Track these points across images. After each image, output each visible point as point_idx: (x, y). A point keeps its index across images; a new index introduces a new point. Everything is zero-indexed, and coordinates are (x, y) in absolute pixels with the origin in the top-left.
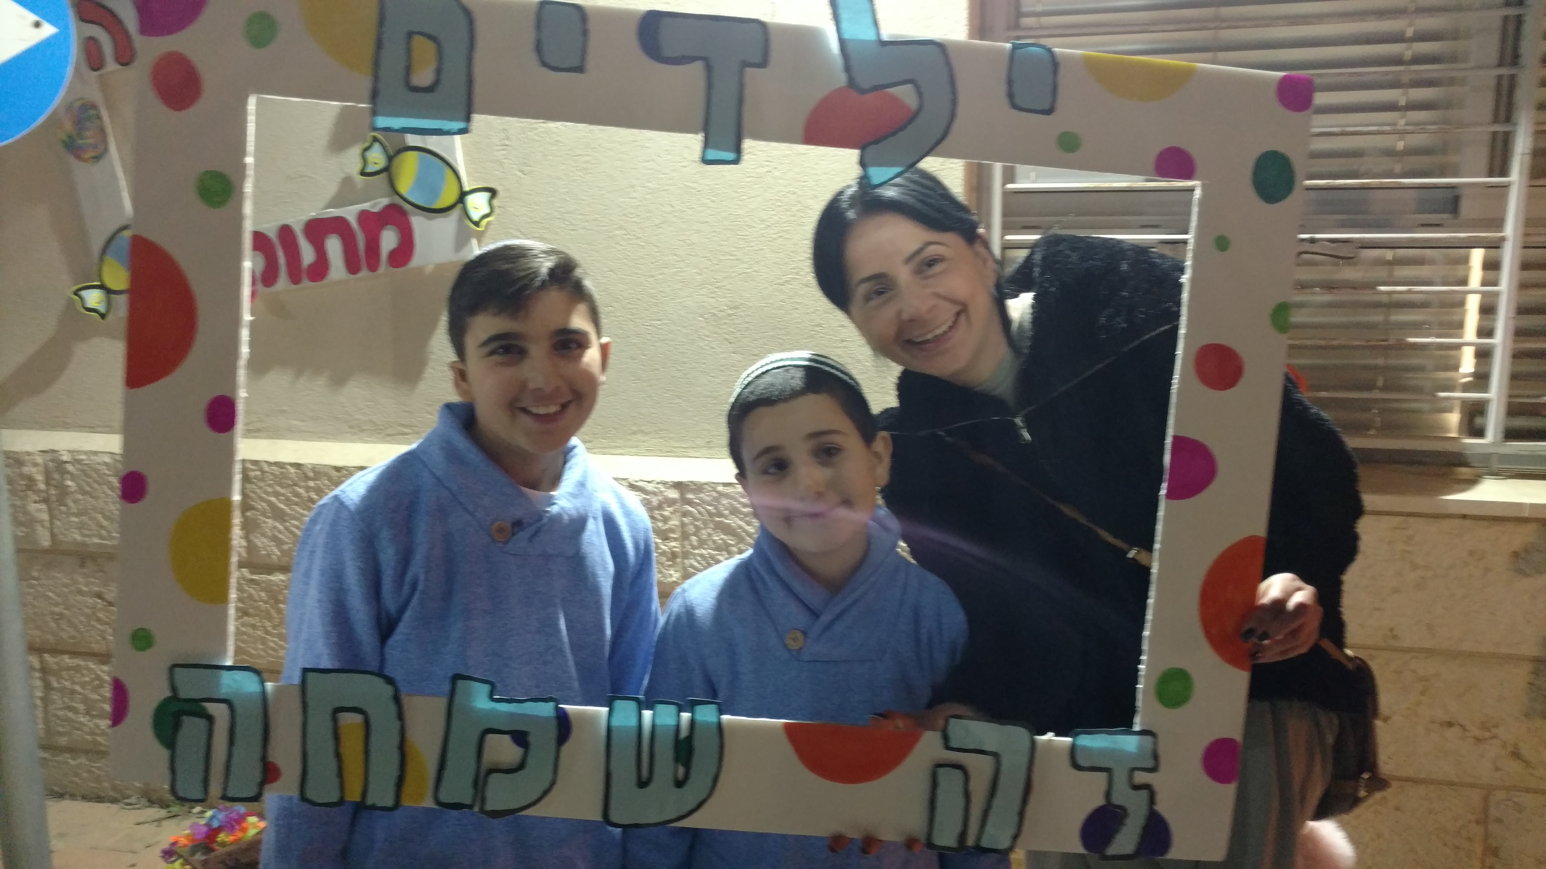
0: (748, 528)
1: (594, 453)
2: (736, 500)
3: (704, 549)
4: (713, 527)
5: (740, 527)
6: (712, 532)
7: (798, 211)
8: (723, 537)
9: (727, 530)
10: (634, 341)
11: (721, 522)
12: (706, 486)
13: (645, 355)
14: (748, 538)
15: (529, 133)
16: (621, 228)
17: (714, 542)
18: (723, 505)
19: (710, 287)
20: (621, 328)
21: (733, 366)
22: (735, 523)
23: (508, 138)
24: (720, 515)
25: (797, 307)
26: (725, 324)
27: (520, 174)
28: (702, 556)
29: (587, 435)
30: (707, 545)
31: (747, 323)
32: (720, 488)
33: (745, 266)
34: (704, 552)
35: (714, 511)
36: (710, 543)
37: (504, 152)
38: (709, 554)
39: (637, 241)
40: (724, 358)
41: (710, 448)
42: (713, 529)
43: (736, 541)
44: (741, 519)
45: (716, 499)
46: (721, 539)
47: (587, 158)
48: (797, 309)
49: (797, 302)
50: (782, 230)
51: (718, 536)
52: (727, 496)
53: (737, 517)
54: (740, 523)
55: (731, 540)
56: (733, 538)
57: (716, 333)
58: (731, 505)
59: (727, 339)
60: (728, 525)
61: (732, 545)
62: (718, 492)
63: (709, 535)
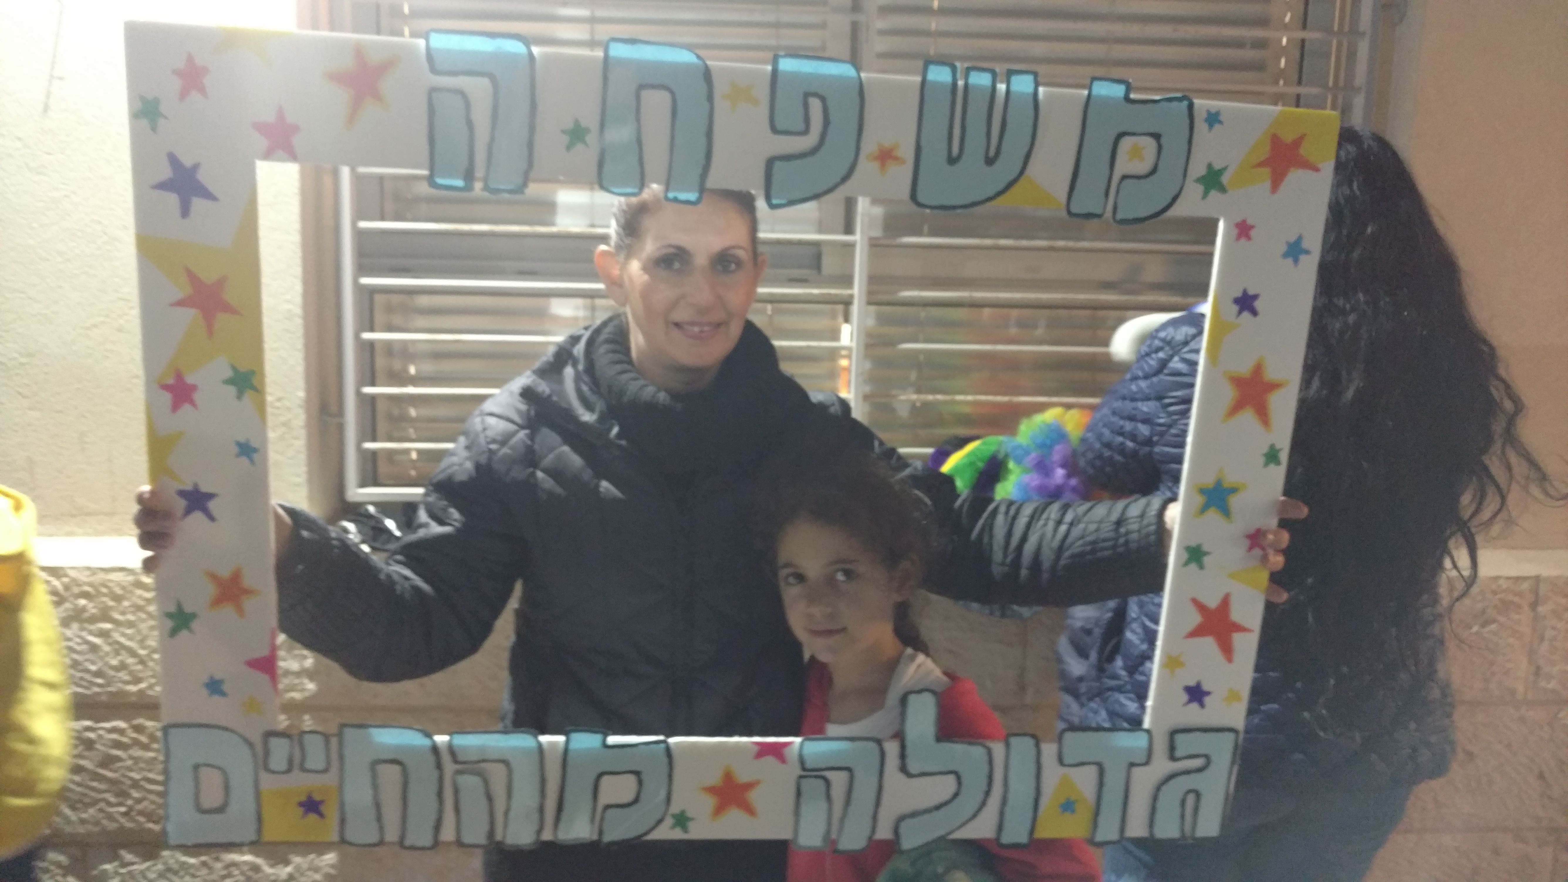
26: (17, 374)
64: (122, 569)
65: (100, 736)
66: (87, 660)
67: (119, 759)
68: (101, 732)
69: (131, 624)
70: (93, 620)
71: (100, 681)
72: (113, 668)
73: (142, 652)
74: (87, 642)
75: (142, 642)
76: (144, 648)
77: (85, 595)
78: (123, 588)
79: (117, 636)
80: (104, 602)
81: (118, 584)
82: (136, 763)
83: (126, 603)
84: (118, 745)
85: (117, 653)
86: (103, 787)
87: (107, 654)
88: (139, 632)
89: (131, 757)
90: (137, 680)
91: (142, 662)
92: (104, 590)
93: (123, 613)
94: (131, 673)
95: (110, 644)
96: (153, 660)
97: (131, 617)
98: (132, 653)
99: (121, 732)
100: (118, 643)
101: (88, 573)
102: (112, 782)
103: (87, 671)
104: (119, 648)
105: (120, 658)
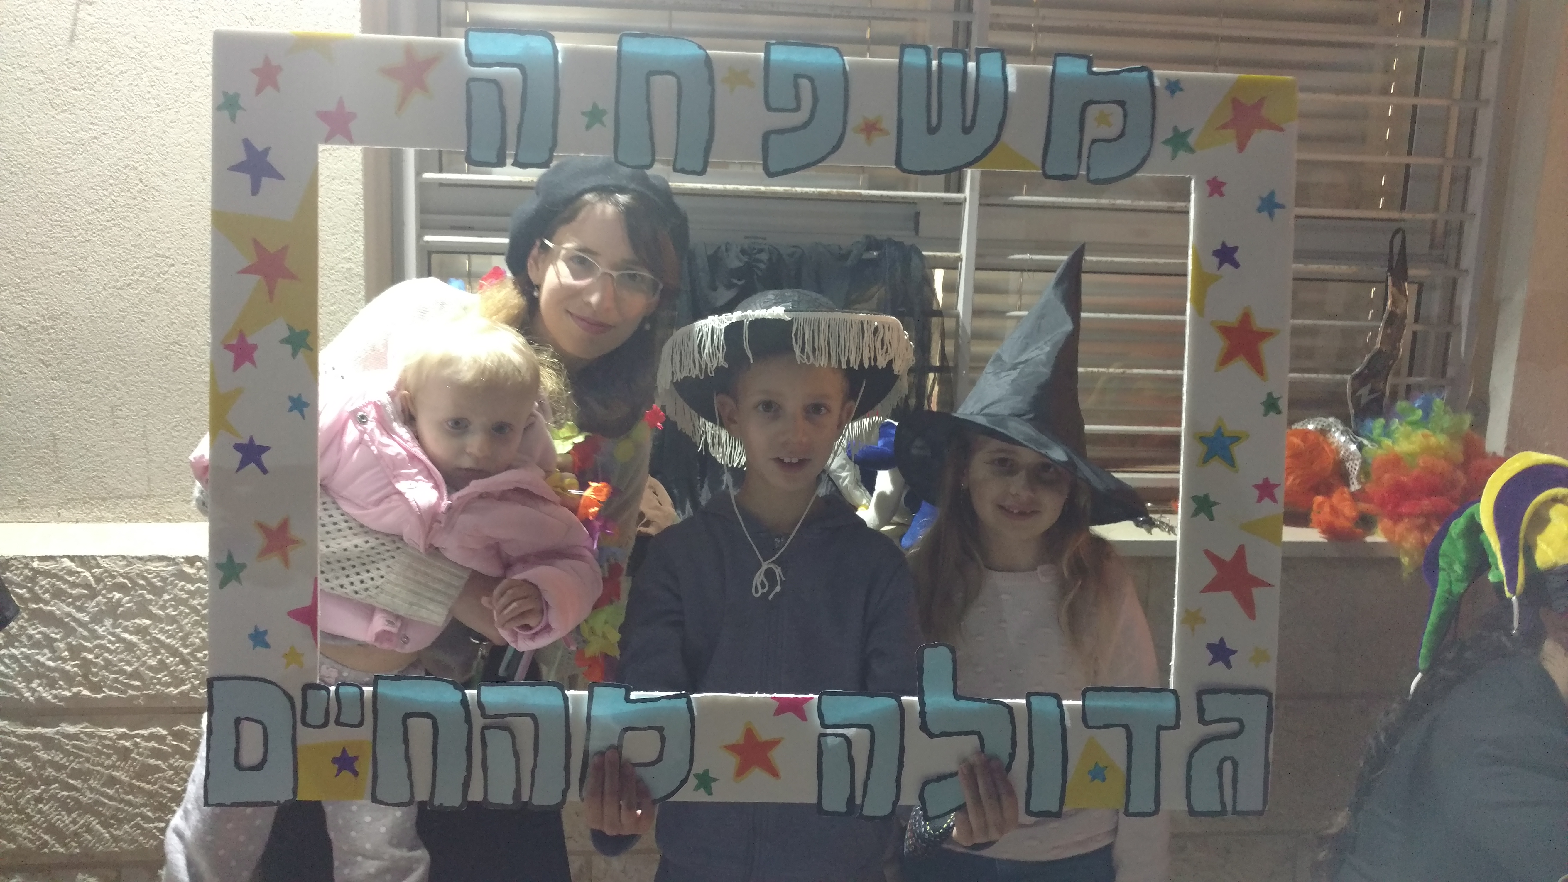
0: (80, 616)
2: (60, 578)
3: (16, 647)
4: (26, 616)
5: (69, 615)
6: (25, 625)
7: (140, 192)
8: (43, 629)
9: (50, 619)
11: (40, 609)
12: (13, 562)
14: (80, 629)
17: (30, 637)
18: (42, 587)
19: (13, 289)
21: (53, 397)
22: (58, 610)
24: (37, 599)
25: (142, 318)
26: (38, 340)
28: (12, 657)
30: (21, 642)
31: (72, 339)
32: (35, 564)
33: (65, 262)
34: (13, 651)
35: (27, 595)
36: (24, 638)
38: (22, 653)
40: (38, 387)
41: (23, 509)
42: (27, 621)
43: (61, 634)
44: (69, 605)
45: (32, 580)
46: (39, 633)
48: (143, 321)
49: (141, 312)
50: (119, 217)
51: (34, 629)
52: (47, 574)
53: (64, 601)
54: (67, 609)
55: (56, 634)
56: (56, 631)
57: (25, 352)
58: (53, 585)
59: (42, 361)
60: (51, 613)
61: (56, 640)
62: (33, 569)
63: (21, 627)
64: (162, 558)
65: (136, 745)
66: (121, 660)
67: (158, 769)
68: (138, 740)
69: (172, 620)
70: (129, 615)
71: (137, 683)
72: (150, 668)
73: (185, 651)
74: (120, 640)
75: (184, 639)
76: (186, 647)
77: (121, 588)
78: (163, 580)
79: (155, 632)
80: (142, 595)
81: (158, 575)
82: (177, 774)
83: (166, 597)
84: (156, 753)
85: (156, 652)
86: (139, 800)
87: (145, 654)
88: (181, 628)
89: (171, 767)
90: (179, 682)
91: (184, 661)
92: (142, 582)
93: (163, 608)
94: (171, 674)
95: (147, 642)
96: (197, 659)
97: (171, 612)
98: (174, 653)
99: (161, 739)
100: (158, 640)
101: (124, 563)
102: (150, 794)
103: (122, 672)
104: (157, 646)
105: (159, 657)
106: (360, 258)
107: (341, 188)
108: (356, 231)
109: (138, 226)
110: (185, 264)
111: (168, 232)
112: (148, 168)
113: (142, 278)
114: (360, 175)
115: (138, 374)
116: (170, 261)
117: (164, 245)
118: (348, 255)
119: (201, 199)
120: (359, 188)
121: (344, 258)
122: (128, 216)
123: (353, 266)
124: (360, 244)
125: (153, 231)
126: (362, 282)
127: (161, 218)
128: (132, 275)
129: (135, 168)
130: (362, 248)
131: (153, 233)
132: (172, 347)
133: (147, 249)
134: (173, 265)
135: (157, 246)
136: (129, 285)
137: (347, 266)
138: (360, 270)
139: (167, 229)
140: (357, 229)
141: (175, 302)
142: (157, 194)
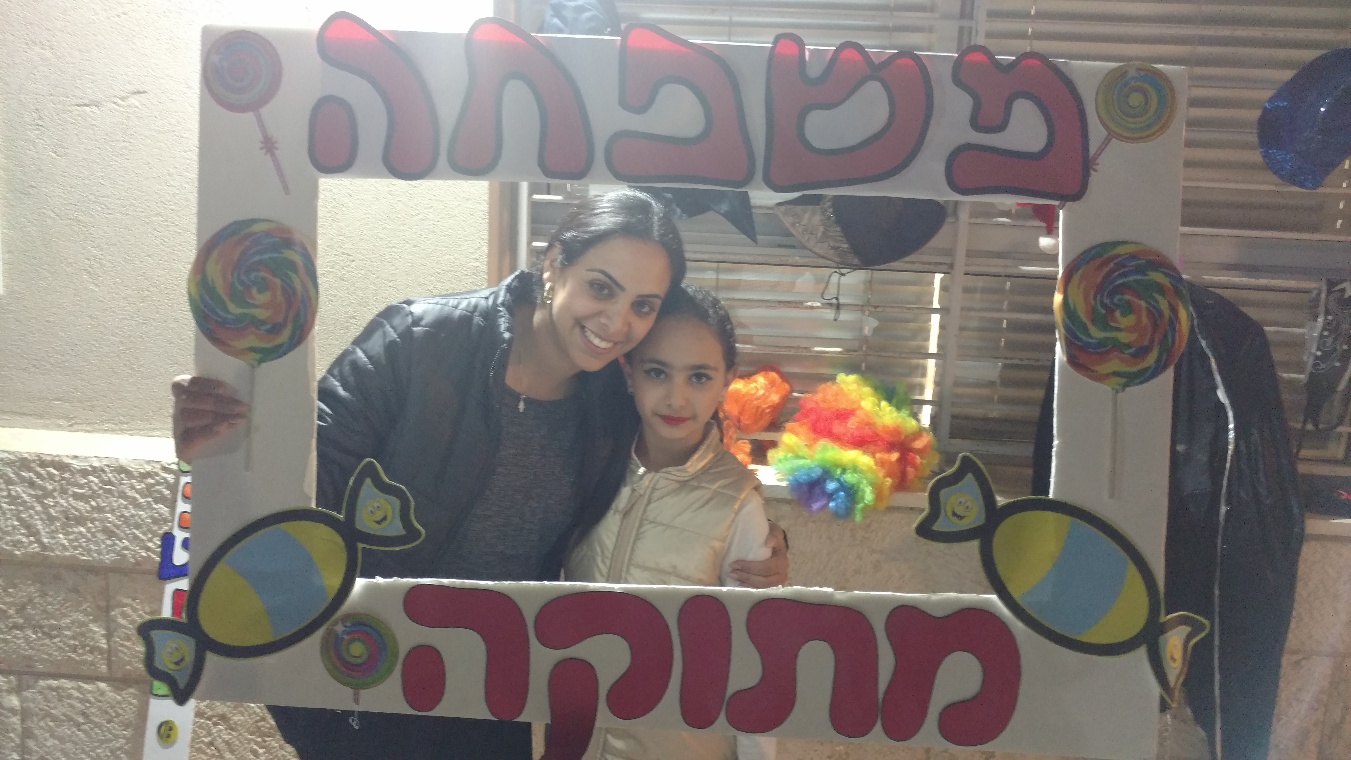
1: (131, 435)
7: (333, 208)
10: (171, 326)
13: (182, 340)
15: (63, 115)
16: (159, 214)
20: (158, 312)
23: (40, 118)
25: (332, 298)
27: (53, 155)
29: (123, 416)
37: (37, 132)
39: (175, 229)
47: (124, 144)
49: (331, 294)
106: (485, 259)
107: (474, 207)
108: (483, 239)
109: (331, 232)
110: (361, 260)
111: (350, 237)
112: (340, 190)
113: (333, 270)
114: (486, 197)
115: (326, 339)
116: (352, 258)
117: (348, 246)
118: (476, 256)
119: (375, 213)
120: (485, 207)
121: (473, 259)
122: (325, 225)
123: (479, 264)
124: (485, 249)
125: (340, 235)
126: (485, 276)
127: (347, 227)
128: (325, 268)
129: (331, 191)
130: (486, 251)
131: (341, 238)
132: (351, 321)
133: (337, 249)
134: (353, 261)
135: (343, 246)
136: (324, 274)
137: (475, 264)
138: (484, 268)
139: (350, 235)
140: (483, 237)
141: (354, 288)
142: (344, 209)
